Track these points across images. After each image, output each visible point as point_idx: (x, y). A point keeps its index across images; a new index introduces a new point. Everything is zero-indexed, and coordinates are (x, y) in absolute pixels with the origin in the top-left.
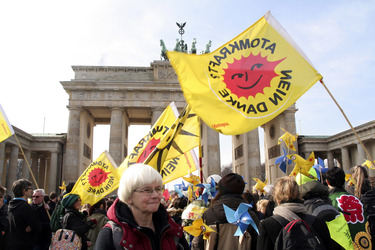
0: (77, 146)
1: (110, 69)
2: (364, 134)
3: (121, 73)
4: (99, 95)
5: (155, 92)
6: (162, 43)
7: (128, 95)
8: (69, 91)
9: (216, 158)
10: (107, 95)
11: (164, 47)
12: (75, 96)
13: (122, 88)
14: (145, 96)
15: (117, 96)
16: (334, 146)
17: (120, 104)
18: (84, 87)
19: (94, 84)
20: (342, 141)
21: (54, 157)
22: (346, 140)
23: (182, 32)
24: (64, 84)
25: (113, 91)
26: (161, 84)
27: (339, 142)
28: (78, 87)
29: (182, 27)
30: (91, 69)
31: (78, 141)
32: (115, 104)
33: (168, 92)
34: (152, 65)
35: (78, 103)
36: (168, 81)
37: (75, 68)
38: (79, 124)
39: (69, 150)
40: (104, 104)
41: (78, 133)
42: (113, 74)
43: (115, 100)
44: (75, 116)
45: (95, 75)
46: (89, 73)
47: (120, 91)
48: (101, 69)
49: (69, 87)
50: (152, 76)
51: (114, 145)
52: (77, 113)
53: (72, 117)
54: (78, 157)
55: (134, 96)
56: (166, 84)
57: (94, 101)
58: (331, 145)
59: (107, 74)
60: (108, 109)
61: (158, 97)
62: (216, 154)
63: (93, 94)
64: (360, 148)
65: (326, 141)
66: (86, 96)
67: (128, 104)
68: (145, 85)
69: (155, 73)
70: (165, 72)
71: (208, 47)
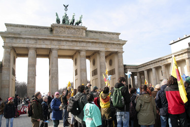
0: (9, 69)
1: (28, 26)
2: (156, 64)
3: (34, 29)
4: (22, 41)
5: (53, 40)
6: (57, 15)
7: (38, 41)
8: (4, 37)
9: (85, 75)
10: (26, 41)
11: (58, 17)
12: (7, 40)
13: (35, 37)
14: (48, 42)
15: (33, 42)
16: (140, 70)
17: (34, 46)
18: (13, 36)
19: (19, 34)
20: (145, 67)
22: (147, 66)
23: (66, 10)
24: (1, 33)
25: (30, 39)
26: (57, 36)
27: (143, 68)
28: (10, 35)
29: (66, 7)
30: (17, 26)
31: (9, 66)
32: (31, 46)
34: (52, 26)
35: (10, 45)
36: (60, 35)
37: (7, 25)
38: (10, 57)
39: (4, 71)
40: (25, 46)
41: (9, 62)
42: (29, 29)
43: (31, 44)
44: (8, 52)
45: (19, 30)
46: (15, 28)
47: (34, 39)
48: (23, 26)
51: (31, 68)
52: (9, 50)
53: (6, 53)
54: (9, 75)
55: (42, 42)
56: (59, 36)
57: (18, 44)
58: (139, 69)
59: (26, 29)
60: (27, 49)
61: (55, 43)
62: (85, 73)
63: (18, 40)
64: (154, 70)
65: (137, 67)
66: (14, 40)
67: (38, 46)
68: (48, 36)
69: (54, 30)
70: (59, 30)
71: (81, 18)
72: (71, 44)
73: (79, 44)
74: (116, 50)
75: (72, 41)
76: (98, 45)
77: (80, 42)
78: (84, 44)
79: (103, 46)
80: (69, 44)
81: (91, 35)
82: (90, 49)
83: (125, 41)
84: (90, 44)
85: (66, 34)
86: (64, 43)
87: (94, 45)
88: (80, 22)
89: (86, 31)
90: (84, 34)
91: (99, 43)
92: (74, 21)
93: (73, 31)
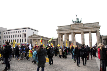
1: (64, 26)
3: (66, 27)
4: (62, 31)
6: (72, 20)
9: (83, 41)
10: (63, 31)
14: (70, 31)
19: (61, 29)
21: (56, 42)
31: (59, 39)
32: (65, 32)
33: (73, 30)
35: (59, 33)
37: (58, 27)
39: (58, 41)
40: (63, 33)
42: (64, 27)
45: (61, 27)
47: (65, 30)
48: (62, 26)
49: (57, 30)
51: (65, 39)
53: (58, 35)
54: (60, 41)
55: (68, 31)
56: (73, 28)
61: (72, 31)
66: (60, 31)
68: (70, 29)
69: (71, 26)
70: (73, 26)
72: (78, 30)
73: (80, 30)
74: (96, 30)
76: (88, 29)
77: (81, 29)
78: (82, 30)
80: (77, 30)
81: (85, 25)
82: (84, 31)
83: (100, 26)
84: (85, 29)
85: (76, 27)
86: (75, 30)
87: (86, 29)
88: (81, 21)
89: (83, 24)
90: (82, 26)
93: (78, 25)
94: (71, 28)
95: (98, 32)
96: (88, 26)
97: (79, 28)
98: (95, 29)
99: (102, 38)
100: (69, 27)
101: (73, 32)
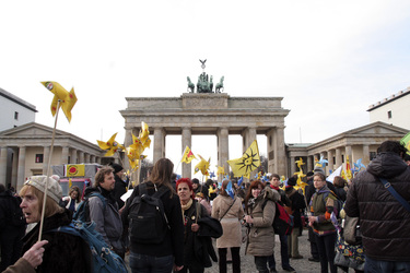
1: (152, 99)
5: (184, 116)
6: (189, 79)
7: (165, 119)
8: (125, 116)
11: (190, 82)
12: (129, 120)
13: (161, 114)
14: (177, 119)
15: (158, 120)
17: (160, 125)
18: (135, 114)
19: (142, 111)
23: (204, 67)
24: (121, 112)
25: (155, 116)
26: (188, 111)
28: (131, 114)
29: (203, 63)
30: (139, 99)
32: (156, 125)
33: (193, 116)
34: (181, 96)
35: (132, 125)
36: (193, 108)
37: (127, 99)
38: (132, 140)
40: (149, 125)
42: (154, 103)
43: (156, 123)
45: (142, 104)
46: (137, 102)
47: (160, 116)
48: (146, 99)
50: (181, 104)
52: (130, 132)
53: (127, 134)
55: (169, 119)
56: (191, 111)
58: (309, 152)
59: (150, 103)
60: (152, 129)
61: (186, 119)
63: (141, 119)
65: (306, 149)
67: (165, 125)
68: (177, 111)
69: (184, 103)
70: (191, 101)
71: (222, 80)
72: (208, 120)
73: (218, 119)
74: (273, 125)
75: (209, 116)
76: (245, 119)
77: (220, 116)
78: (226, 119)
79: (253, 119)
80: (204, 119)
81: (237, 103)
82: (233, 125)
83: (288, 111)
84: (234, 119)
85: (202, 105)
87: (240, 119)
89: (229, 98)
90: (226, 104)
91: (247, 116)
92: (211, 86)
93: (210, 101)
94: (184, 111)
95: (279, 131)
96: (246, 107)
97: (216, 111)
98: (269, 119)
99: (293, 154)
100: (175, 107)
101: (189, 125)
